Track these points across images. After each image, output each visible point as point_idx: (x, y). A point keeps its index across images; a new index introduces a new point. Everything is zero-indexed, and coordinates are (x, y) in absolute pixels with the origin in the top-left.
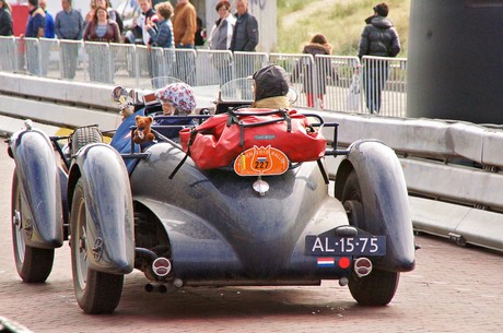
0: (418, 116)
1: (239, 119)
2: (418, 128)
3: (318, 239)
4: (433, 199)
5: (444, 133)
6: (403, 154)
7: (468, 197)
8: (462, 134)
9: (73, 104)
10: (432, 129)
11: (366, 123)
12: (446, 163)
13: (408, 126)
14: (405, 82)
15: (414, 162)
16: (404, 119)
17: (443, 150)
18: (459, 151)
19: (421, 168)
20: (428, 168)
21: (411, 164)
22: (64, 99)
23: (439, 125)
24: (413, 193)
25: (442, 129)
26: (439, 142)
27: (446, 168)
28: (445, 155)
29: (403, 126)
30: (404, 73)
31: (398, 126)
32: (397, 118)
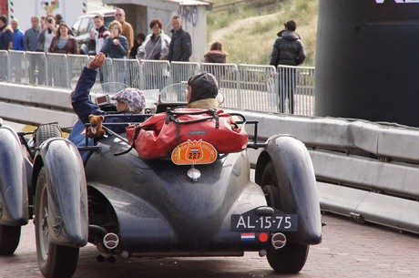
0: (324, 115)
1: (176, 117)
2: (324, 125)
3: (241, 218)
4: (337, 184)
5: (345, 129)
6: (311, 146)
7: (365, 182)
8: (361, 130)
9: (37, 105)
10: (336, 126)
11: (281, 121)
12: (348, 154)
13: (316, 124)
14: (313, 87)
15: (321, 153)
16: (313, 118)
17: (345, 143)
18: (357, 144)
19: (327, 158)
20: (333, 159)
21: (318, 155)
22: (29, 100)
23: (342, 122)
24: (320, 179)
25: (344, 126)
26: (342, 137)
27: (348, 158)
28: (347, 147)
29: (312, 123)
30: (312, 79)
31: (308, 124)
32: (307, 117)
